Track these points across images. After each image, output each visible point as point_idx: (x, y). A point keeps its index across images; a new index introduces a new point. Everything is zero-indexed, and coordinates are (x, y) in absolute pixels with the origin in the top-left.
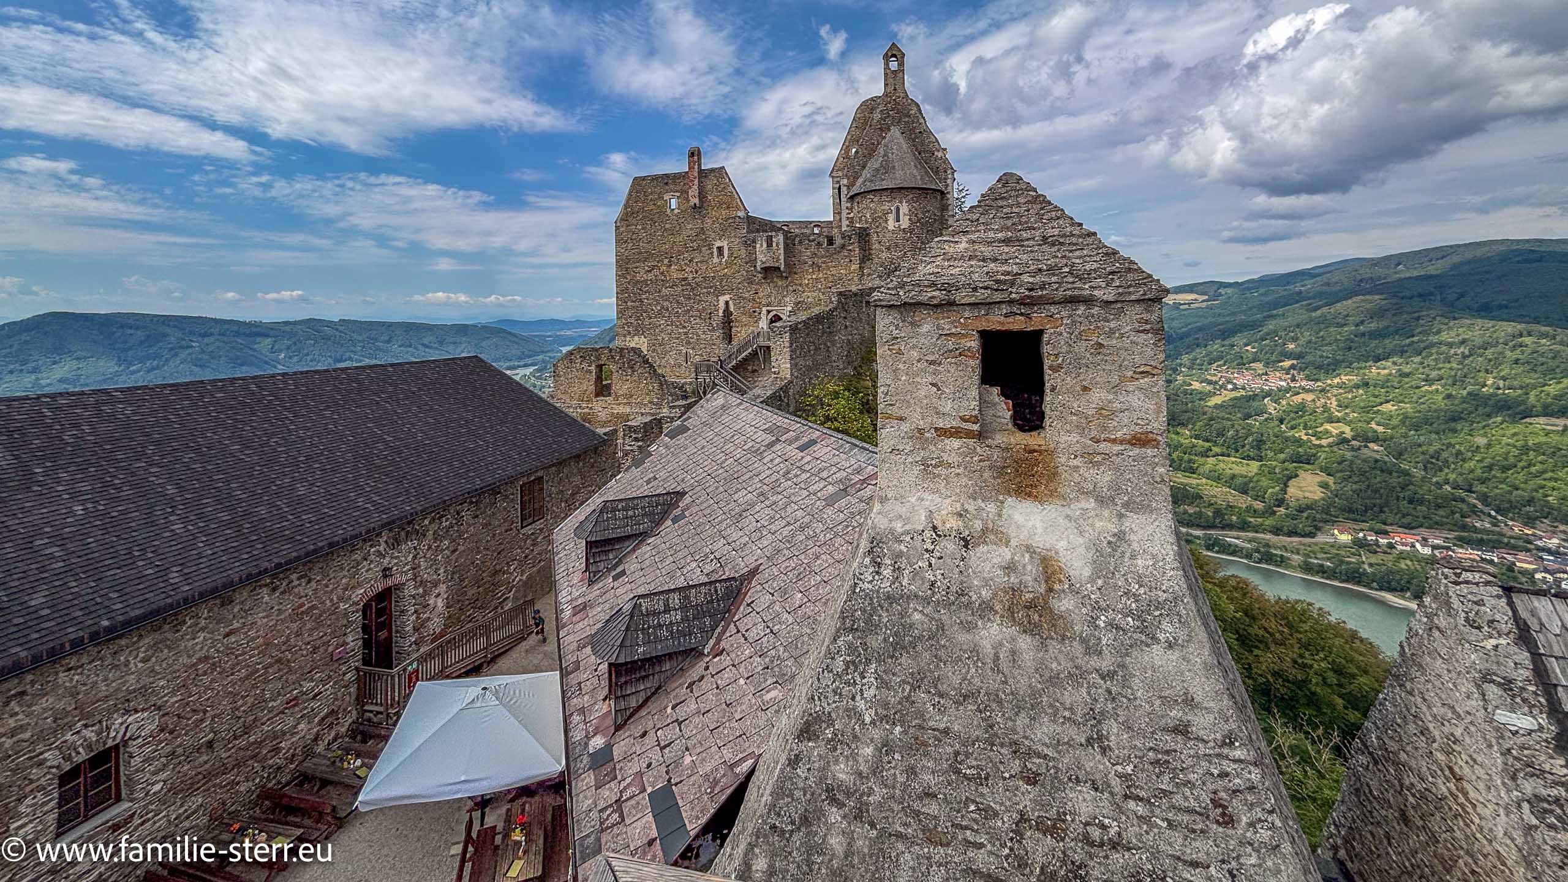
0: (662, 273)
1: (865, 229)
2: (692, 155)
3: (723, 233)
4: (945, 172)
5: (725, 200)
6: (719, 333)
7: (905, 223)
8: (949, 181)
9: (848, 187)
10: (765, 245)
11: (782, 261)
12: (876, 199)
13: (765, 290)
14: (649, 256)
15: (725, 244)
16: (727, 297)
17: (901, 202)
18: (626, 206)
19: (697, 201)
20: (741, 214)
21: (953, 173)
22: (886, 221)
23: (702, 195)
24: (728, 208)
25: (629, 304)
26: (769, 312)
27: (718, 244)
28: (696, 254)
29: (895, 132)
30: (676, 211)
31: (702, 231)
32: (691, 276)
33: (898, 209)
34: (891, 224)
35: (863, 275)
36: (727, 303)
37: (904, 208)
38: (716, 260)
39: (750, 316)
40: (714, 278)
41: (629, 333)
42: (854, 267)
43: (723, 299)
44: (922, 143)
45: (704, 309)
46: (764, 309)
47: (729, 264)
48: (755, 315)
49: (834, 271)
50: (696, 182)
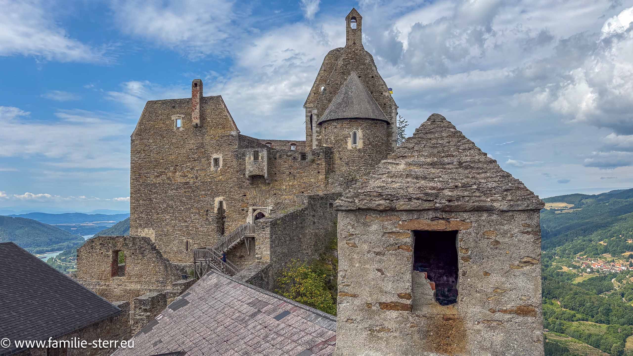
0: (168, 178)
1: (330, 149)
2: (196, 85)
3: (219, 147)
4: (391, 107)
5: (221, 121)
6: (214, 226)
7: (360, 145)
8: (393, 115)
9: (318, 116)
10: (252, 158)
11: (266, 171)
12: (339, 126)
13: (252, 193)
14: (158, 164)
15: (220, 156)
16: (221, 198)
17: (357, 129)
18: (141, 123)
19: (198, 121)
20: (234, 133)
21: (396, 109)
22: (346, 143)
23: (202, 117)
24: (224, 128)
25: (141, 202)
26: (254, 210)
27: (215, 156)
28: (196, 163)
29: (354, 76)
30: (181, 129)
31: (202, 145)
32: (192, 181)
33: (355, 134)
34: (350, 145)
35: (328, 183)
36: (221, 203)
37: (360, 134)
38: (212, 168)
39: (240, 213)
40: (211, 183)
41: (141, 225)
42: (321, 177)
43: (217, 200)
44: (374, 85)
45: (202, 208)
46: (251, 209)
47: (223, 173)
48: (243, 212)
49: (306, 180)
50: (198, 107)
